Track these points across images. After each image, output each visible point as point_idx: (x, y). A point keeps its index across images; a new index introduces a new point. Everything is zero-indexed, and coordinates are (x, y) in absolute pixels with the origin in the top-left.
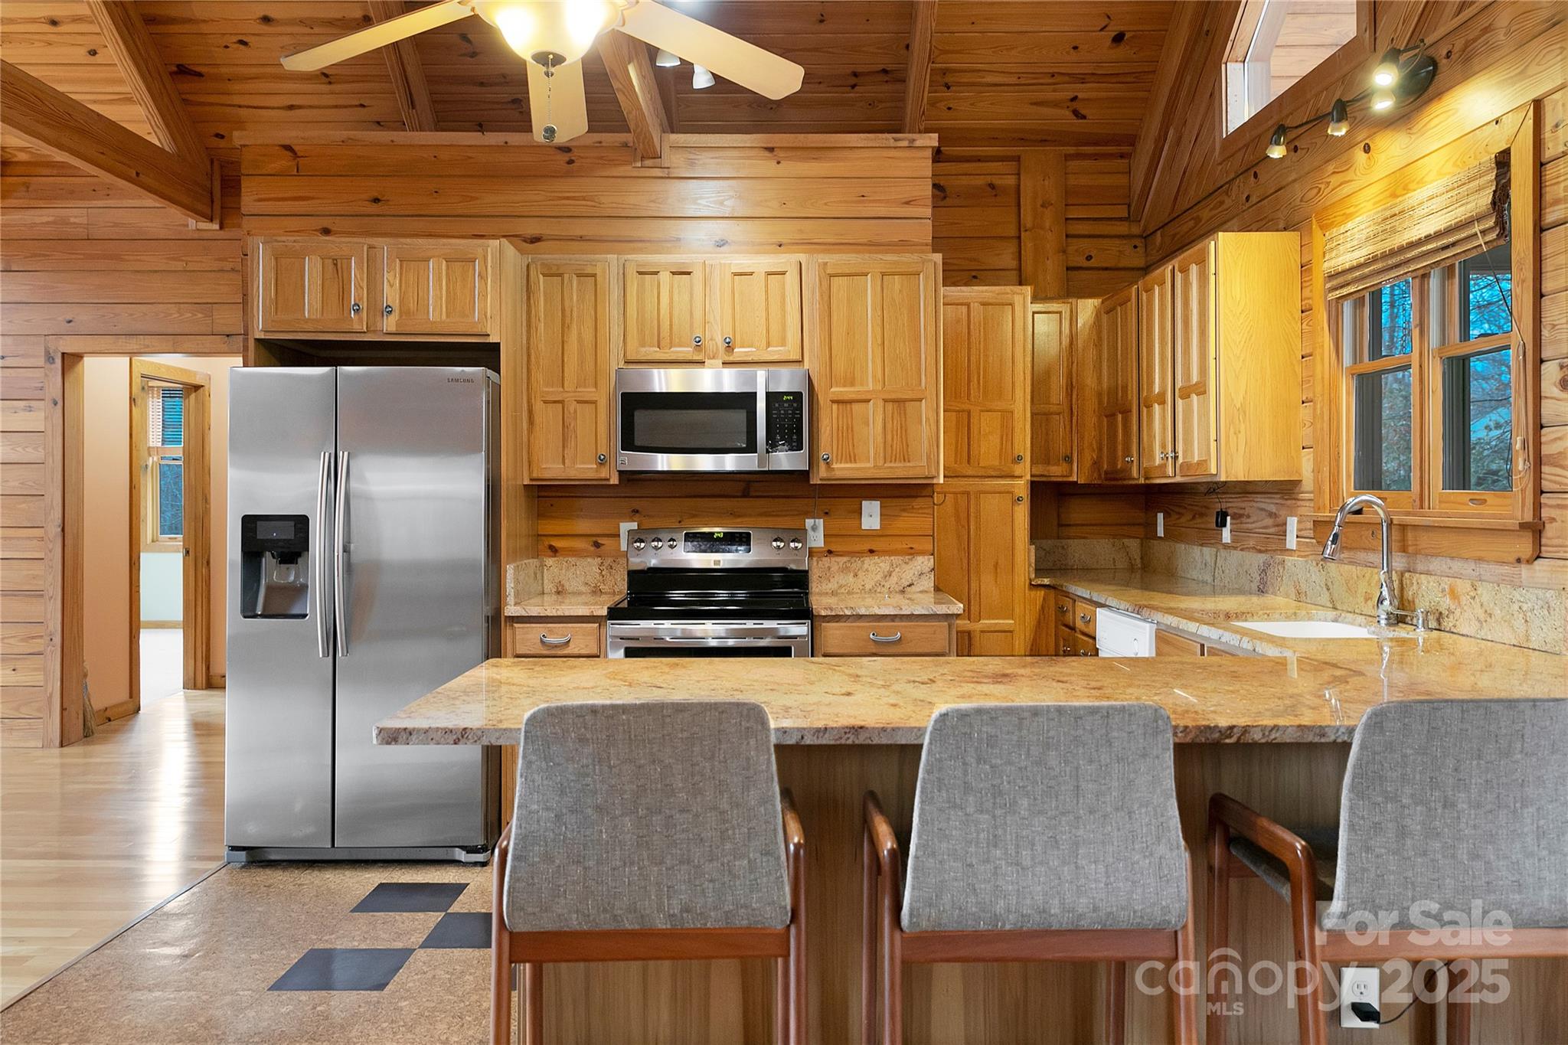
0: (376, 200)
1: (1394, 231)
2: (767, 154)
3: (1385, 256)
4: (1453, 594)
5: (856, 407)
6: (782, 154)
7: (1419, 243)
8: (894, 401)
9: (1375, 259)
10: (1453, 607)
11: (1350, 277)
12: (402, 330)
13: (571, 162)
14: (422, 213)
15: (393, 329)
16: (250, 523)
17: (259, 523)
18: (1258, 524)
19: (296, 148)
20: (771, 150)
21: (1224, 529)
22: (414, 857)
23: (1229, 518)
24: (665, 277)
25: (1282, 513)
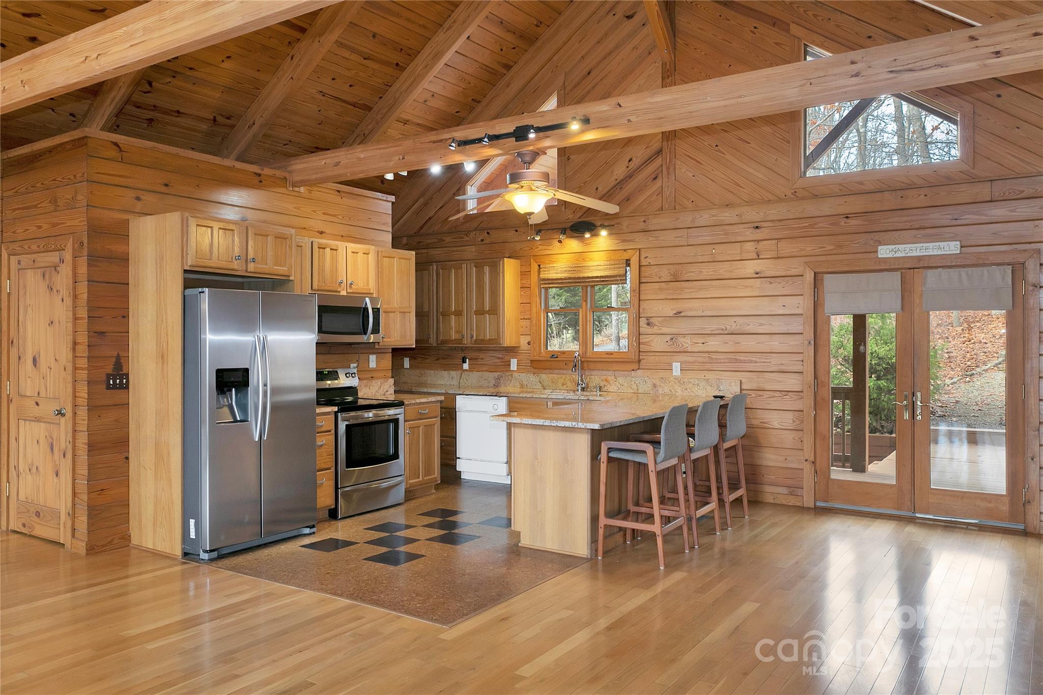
0: (166, 185)
1: (580, 271)
2: (337, 193)
3: (574, 278)
4: (606, 380)
5: (391, 314)
6: (343, 194)
7: (593, 277)
8: (402, 312)
9: (570, 278)
10: (606, 384)
11: (553, 281)
12: (256, 271)
13: (261, 182)
14: (190, 196)
15: (252, 270)
16: (220, 373)
17: (225, 373)
18: (491, 362)
19: (120, 145)
20: (339, 191)
21: (464, 364)
22: (289, 536)
23: (467, 360)
24: (328, 250)
25: (507, 358)
